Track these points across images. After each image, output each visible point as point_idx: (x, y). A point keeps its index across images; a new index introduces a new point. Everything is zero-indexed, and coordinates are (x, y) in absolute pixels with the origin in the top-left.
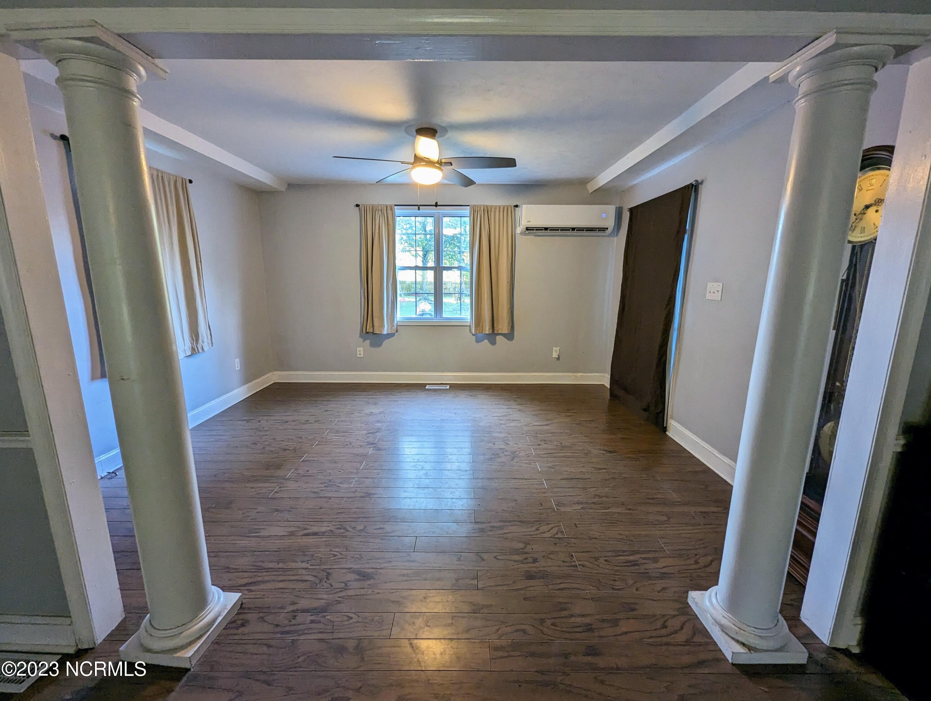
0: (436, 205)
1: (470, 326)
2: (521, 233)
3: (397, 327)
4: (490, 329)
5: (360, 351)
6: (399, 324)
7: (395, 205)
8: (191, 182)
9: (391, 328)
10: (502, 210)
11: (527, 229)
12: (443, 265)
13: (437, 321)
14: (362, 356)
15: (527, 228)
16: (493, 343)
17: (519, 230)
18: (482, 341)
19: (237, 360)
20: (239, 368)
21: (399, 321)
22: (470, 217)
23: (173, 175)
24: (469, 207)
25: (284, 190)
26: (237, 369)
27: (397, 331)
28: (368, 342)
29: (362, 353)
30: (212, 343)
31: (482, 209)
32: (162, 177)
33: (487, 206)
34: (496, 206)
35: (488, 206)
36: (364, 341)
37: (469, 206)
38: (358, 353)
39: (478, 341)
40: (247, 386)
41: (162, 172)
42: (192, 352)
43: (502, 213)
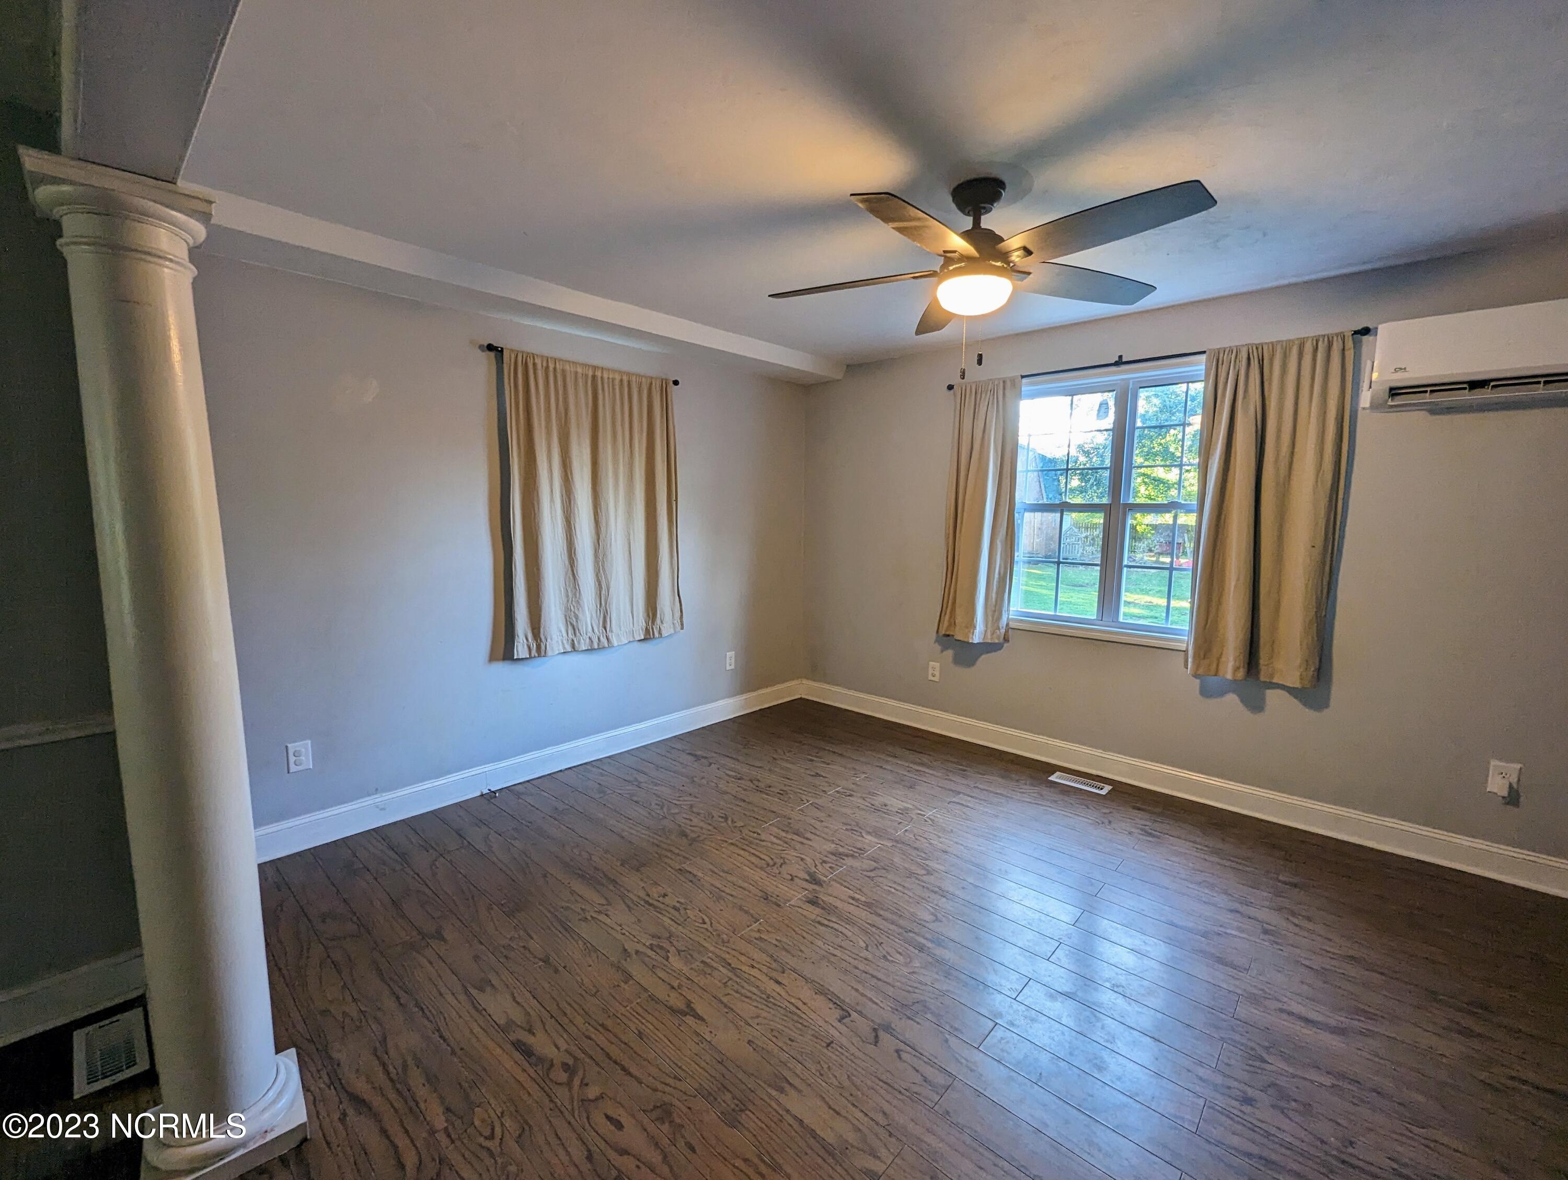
0: (1120, 362)
1: (1186, 652)
2: (1376, 406)
3: (1007, 631)
4: (1236, 669)
5: (935, 669)
6: (1012, 625)
7: (1023, 377)
8: (676, 383)
9: (993, 634)
10: (1308, 348)
11: (1394, 392)
12: (1131, 501)
13: (1104, 629)
14: (936, 679)
15: (1391, 389)
16: (1256, 705)
17: (1365, 399)
18: (1222, 694)
19: (731, 654)
20: (733, 667)
21: (1013, 620)
22: (1206, 380)
23: (646, 377)
24: (1203, 358)
25: (839, 377)
26: (728, 668)
27: (1006, 640)
28: (949, 653)
29: (937, 673)
30: (682, 624)
31: (1244, 355)
32: (629, 382)
33: (1260, 347)
34: (1290, 342)
35: (1262, 345)
36: (942, 651)
37: (1204, 352)
38: (931, 671)
39: (1205, 692)
40: (744, 696)
41: (628, 374)
42: (645, 635)
43: (1307, 358)
